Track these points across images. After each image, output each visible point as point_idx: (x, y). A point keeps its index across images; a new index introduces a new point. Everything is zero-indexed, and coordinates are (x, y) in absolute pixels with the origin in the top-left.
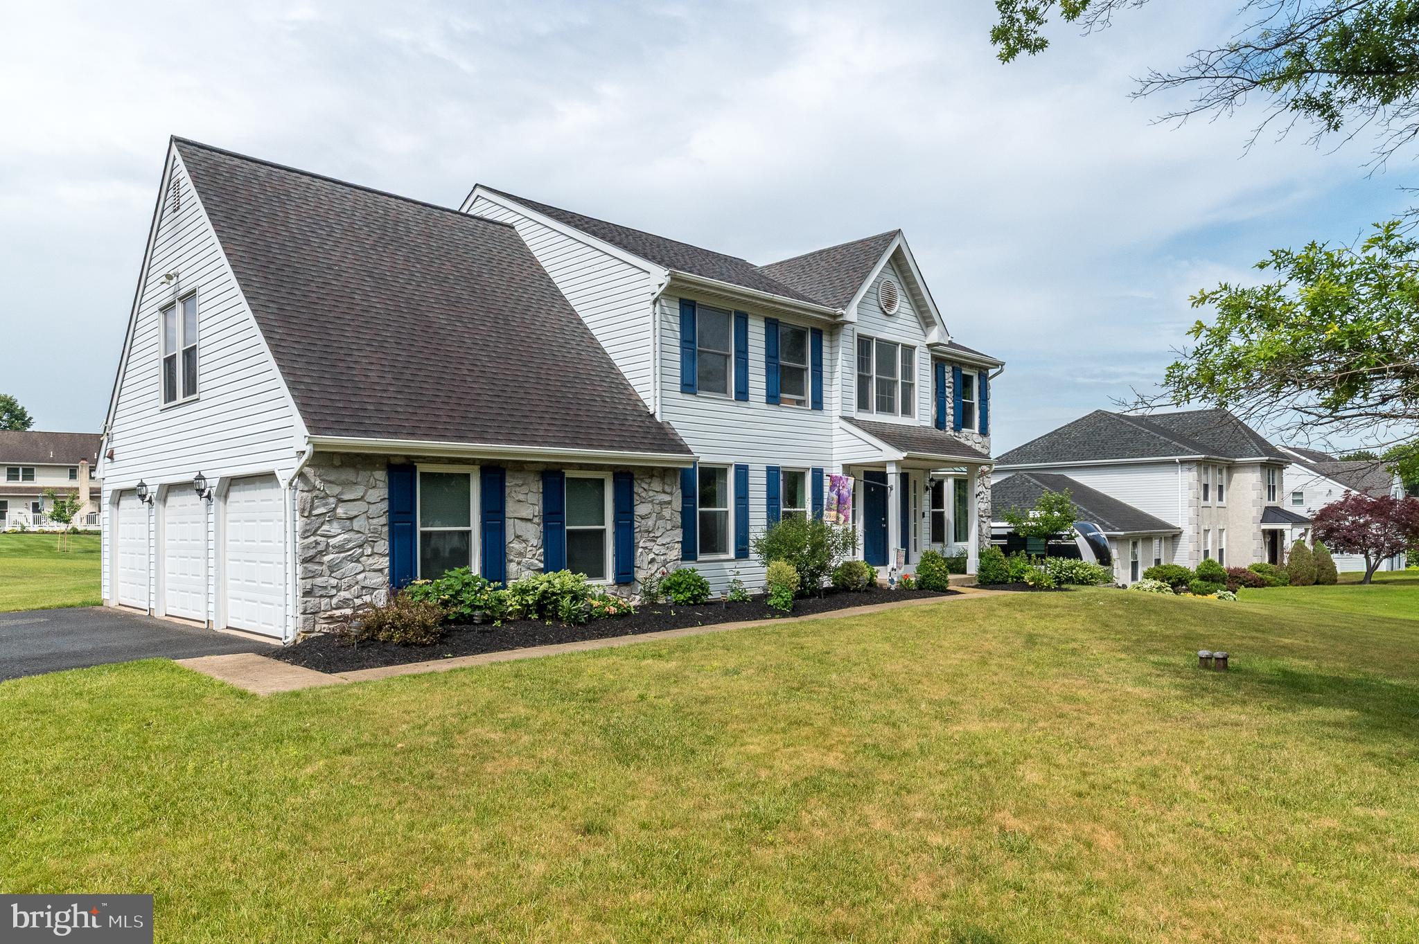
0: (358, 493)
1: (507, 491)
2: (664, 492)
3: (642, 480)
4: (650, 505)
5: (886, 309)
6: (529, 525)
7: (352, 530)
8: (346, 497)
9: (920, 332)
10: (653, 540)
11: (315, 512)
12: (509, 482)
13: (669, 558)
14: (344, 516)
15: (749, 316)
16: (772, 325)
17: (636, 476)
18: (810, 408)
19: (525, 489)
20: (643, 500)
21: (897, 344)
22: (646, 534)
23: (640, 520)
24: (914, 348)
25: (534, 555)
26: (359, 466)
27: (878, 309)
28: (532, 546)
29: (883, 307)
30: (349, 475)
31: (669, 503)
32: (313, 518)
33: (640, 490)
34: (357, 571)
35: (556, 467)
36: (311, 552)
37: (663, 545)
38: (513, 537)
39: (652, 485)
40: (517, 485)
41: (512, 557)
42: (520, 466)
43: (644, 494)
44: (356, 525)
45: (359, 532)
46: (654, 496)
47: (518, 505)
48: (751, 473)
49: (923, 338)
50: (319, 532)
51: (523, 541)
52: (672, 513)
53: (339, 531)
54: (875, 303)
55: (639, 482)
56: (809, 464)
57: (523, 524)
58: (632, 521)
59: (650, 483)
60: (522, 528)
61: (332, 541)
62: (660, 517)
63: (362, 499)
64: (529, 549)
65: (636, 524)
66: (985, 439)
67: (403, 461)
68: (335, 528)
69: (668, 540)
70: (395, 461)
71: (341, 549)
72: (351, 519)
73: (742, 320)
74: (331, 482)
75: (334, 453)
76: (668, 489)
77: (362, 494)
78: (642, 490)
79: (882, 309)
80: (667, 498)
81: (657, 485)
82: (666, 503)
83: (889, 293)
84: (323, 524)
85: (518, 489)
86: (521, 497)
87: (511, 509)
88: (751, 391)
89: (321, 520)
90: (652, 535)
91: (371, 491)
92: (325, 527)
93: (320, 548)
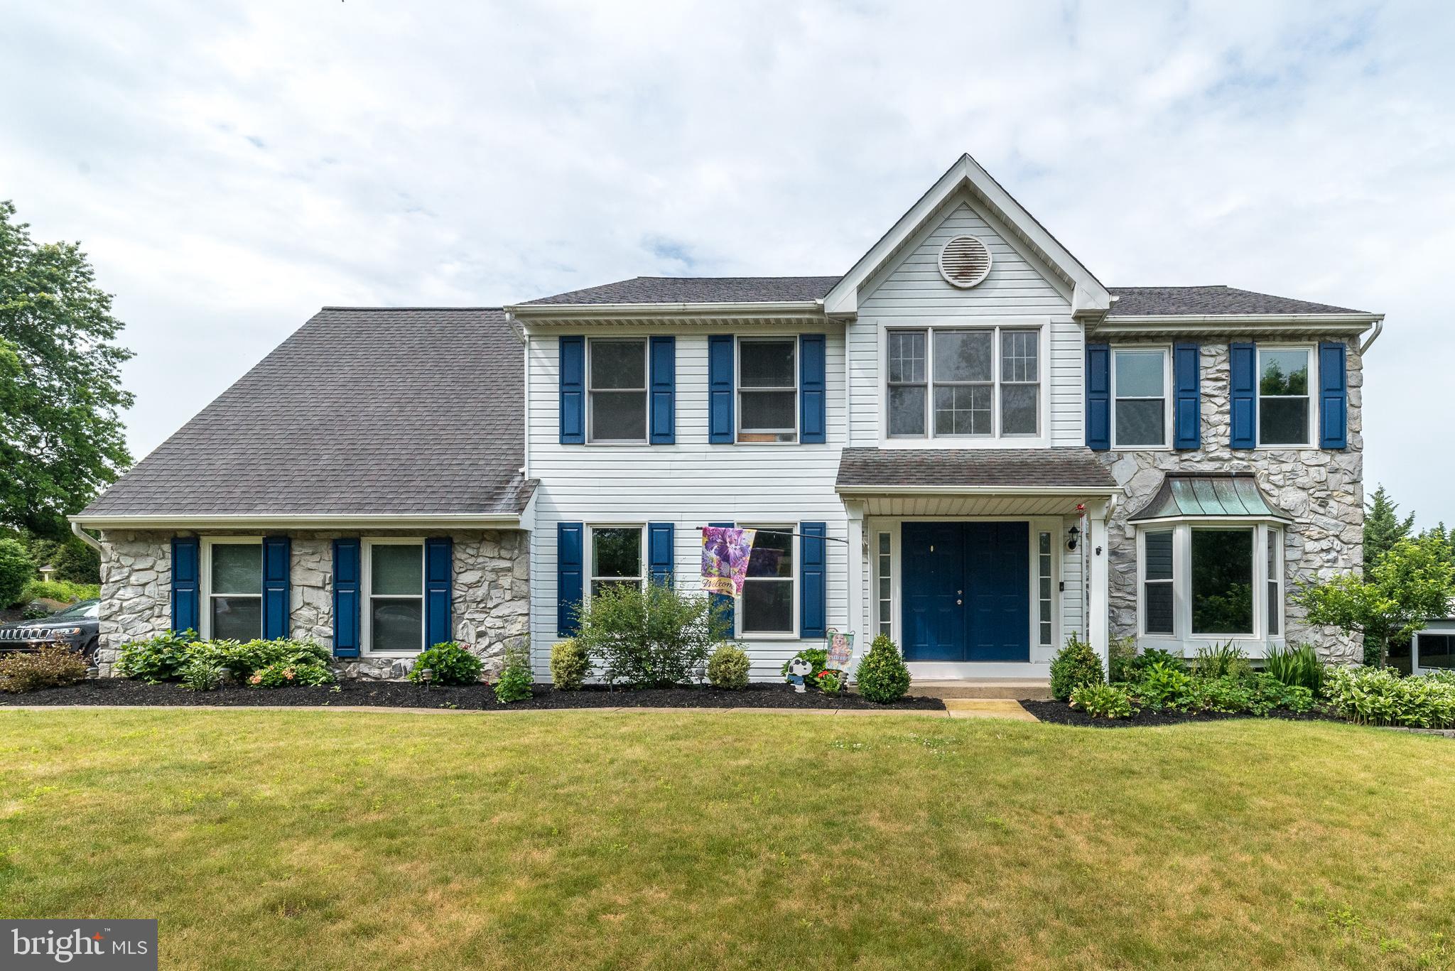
0: (148, 563)
1: (295, 560)
2: (500, 558)
3: (467, 546)
4: (479, 574)
5: (956, 283)
6: (321, 593)
7: (144, 595)
8: (136, 567)
9: (1058, 301)
10: (486, 610)
11: (111, 580)
12: (297, 551)
13: (507, 632)
14: (136, 583)
15: (677, 338)
16: (718, 343)
17: (456, 541)
18: (798, 442)
19: (316, 557)
20: (471, 567)
21: (992, 329)
22: (474, 605)
23: (466, 589)
24: (1038, 328)
25: (327, 622)
26: (150, 541)
27: (942, 285)
28: (324, 613)
29: (950, 279)
30: (140, 548)
31: (510, 570)
32: (111, 584)
33: (463, 556)
34: (147, 630)
35: (353, 535)
36: (107, 612)
37: (499, 617)
38: (302, 604)
39: (481, 550)
40: (307, 554)
41: (299, 624)
42: (310, 536)
43: (471, 561)
44: (148, 590)
45: (149, 597)
46: (484, 562)
47: (308, 574)
48: (678, 534)
49: (1065, 310)
50: (116, 596)
51: (314, 608)
52: (512, 582)
53: (132, 596)
54: (935, 276)
55: (463, 547)
56: (797, 518)
57: (315, 592)
58: (450, 589)
59: (479, 548)
60: (311, 595)
61: (125, 604)
62: (494, 585)
63: (152, 568)
64: (320, 616)
65: (456, 594)
66: (1342, 460)
67: (188, 534)
68: (128, 593)
69: (507, 612)
70: (180, 535)
71: (132, 610)
72: (144, 585)
73: (664, 345)
74: (126, 555)
75: (128, 530)
76: (503, 553)
77: (151, 564)
78: (468, 556)
79: (947, 282)
80: (507, 564)
81: (488, 550)
82: (503, 570)
83: (966, 256)
84: (119, 589)
85: (308, 557)
86: (311, 565)
87: (298, 577)
88: (678, 431)
89: (117, 585)
90: (482, 605)
91: (159, 562)
92: (121, 592)
93: (114, 609)
